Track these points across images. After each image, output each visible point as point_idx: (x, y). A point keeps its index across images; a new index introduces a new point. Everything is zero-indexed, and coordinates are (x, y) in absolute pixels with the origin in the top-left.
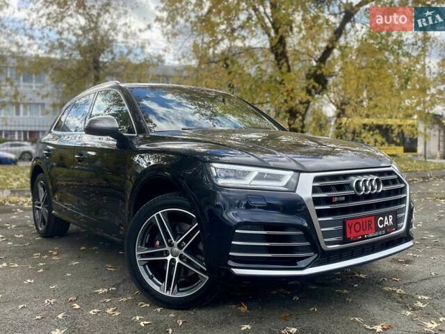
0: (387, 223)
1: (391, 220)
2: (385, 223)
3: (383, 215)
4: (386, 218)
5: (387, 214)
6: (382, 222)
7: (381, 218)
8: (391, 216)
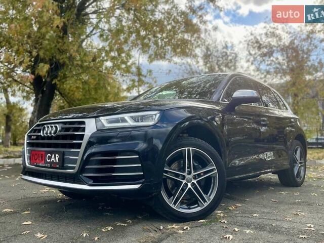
0: (54, 160)
1: (57, 158)
2: (52, 159)
3: (51, 153)
4: (53, 155)
5: (55, 153)
6: (50, 158)
7: (49, 155)
8: (57, 155)
